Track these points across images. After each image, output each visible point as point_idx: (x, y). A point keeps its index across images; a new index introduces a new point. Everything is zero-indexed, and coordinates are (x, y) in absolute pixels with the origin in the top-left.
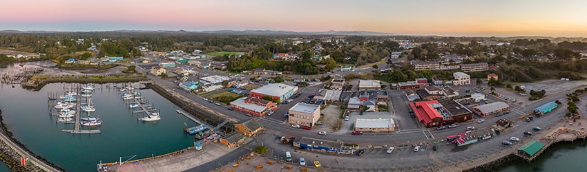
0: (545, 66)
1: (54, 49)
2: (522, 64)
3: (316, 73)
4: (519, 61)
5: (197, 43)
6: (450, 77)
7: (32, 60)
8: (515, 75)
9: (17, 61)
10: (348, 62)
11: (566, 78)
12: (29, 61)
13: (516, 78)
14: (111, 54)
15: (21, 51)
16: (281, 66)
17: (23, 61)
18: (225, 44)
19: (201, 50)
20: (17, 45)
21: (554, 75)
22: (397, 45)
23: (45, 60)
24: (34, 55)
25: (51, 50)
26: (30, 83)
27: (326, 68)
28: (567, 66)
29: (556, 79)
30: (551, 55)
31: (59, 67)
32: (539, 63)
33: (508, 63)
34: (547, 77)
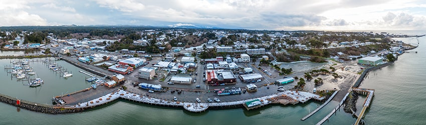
0: (302, 52)
3: (158, 52)
5: (85, 34)
10: (180, 46)
16: (138, 48)
18: (104, 34)
19: (88, 38)
22: (214, 35)
27: (165, 49)
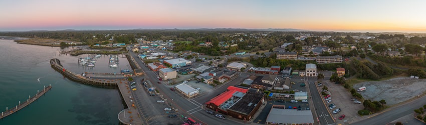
0: (396, 61)
1: (91, 39)
2: (374, 58)
4: (373, 55)
6: (302, 67)
7: (78, 45)
8: (362, 71)
9: (70, 45)
11: (415, 75)
12: (77, 45)
13: (363, 75)
14: (119, 42)
15: (73, 41)
17: (73, 45)
19: (173, 40)
20: (72, 38)
21: (403, 72)
23: (85, 45)
24: (80, 43)
25: (89, 40)
26: (74, 53)
28: (416, 62)
29: (405, 76)
30: (403, 49)
31: (91, 48)
32: (390, 58)
33: (363, 57)
34: (396, 73)
